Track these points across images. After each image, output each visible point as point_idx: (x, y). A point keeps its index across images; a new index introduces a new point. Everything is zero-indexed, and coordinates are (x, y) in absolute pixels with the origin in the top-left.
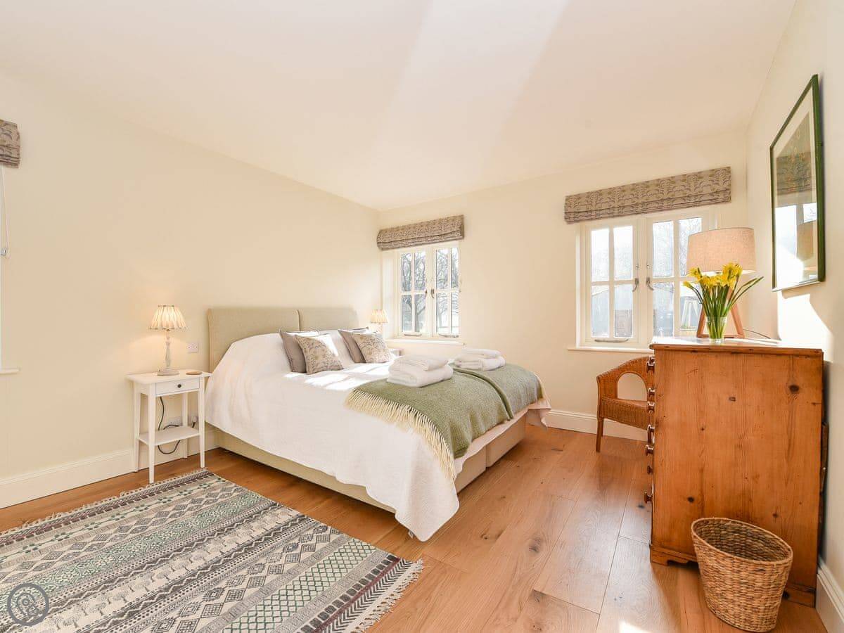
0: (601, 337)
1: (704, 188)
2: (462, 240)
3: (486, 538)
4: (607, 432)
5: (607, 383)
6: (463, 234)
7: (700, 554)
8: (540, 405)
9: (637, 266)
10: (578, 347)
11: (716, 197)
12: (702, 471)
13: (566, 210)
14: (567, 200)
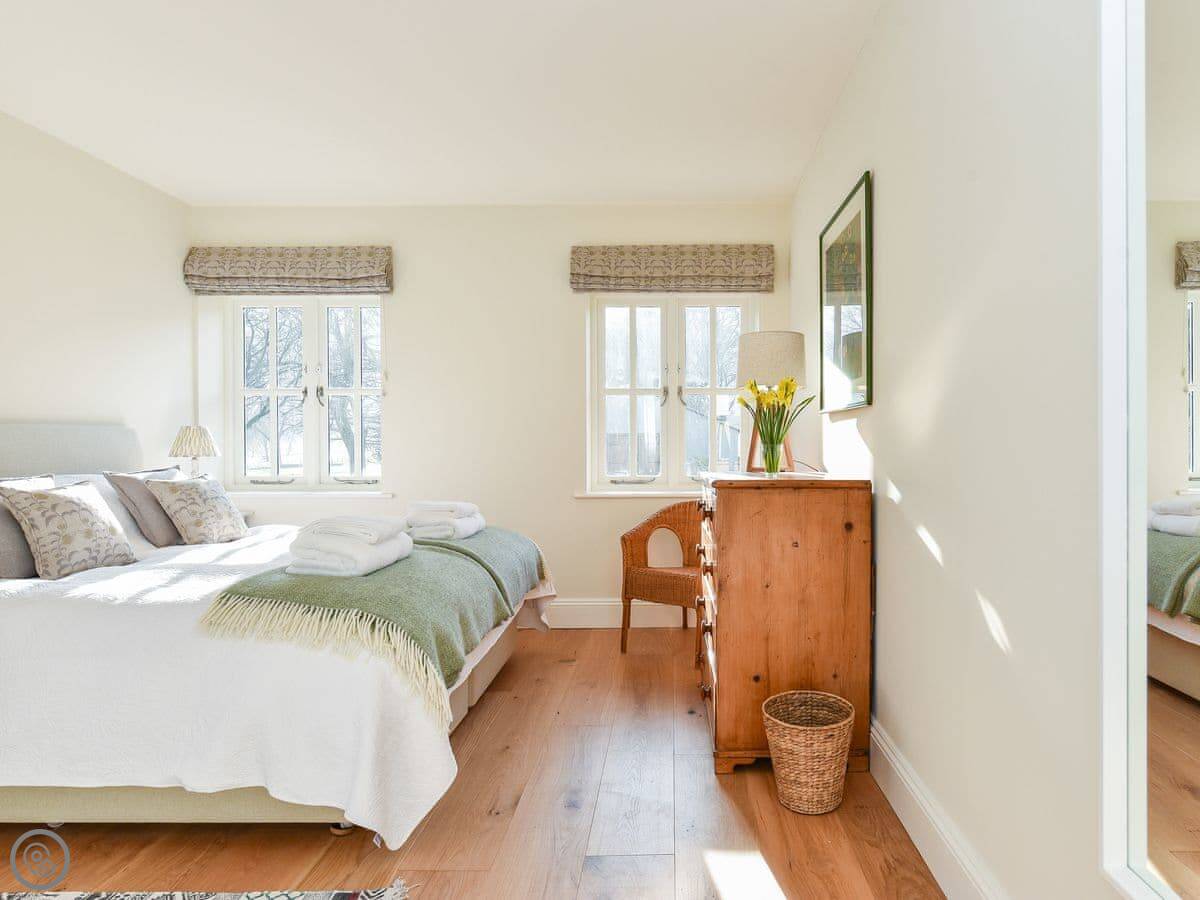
0: (618, 476)
1: (747, 268)
2: (389, 295)
3: (497, 814)
4: (635, 623)
5: (635, 544)
6: (390, 284)
7: (774, 739)
8: (541, 592)
9: (666, 369)
10: (589, 493)
11: (759, 283)
12: (767, 639)
13: (572, 268)
14: (573, 252)
